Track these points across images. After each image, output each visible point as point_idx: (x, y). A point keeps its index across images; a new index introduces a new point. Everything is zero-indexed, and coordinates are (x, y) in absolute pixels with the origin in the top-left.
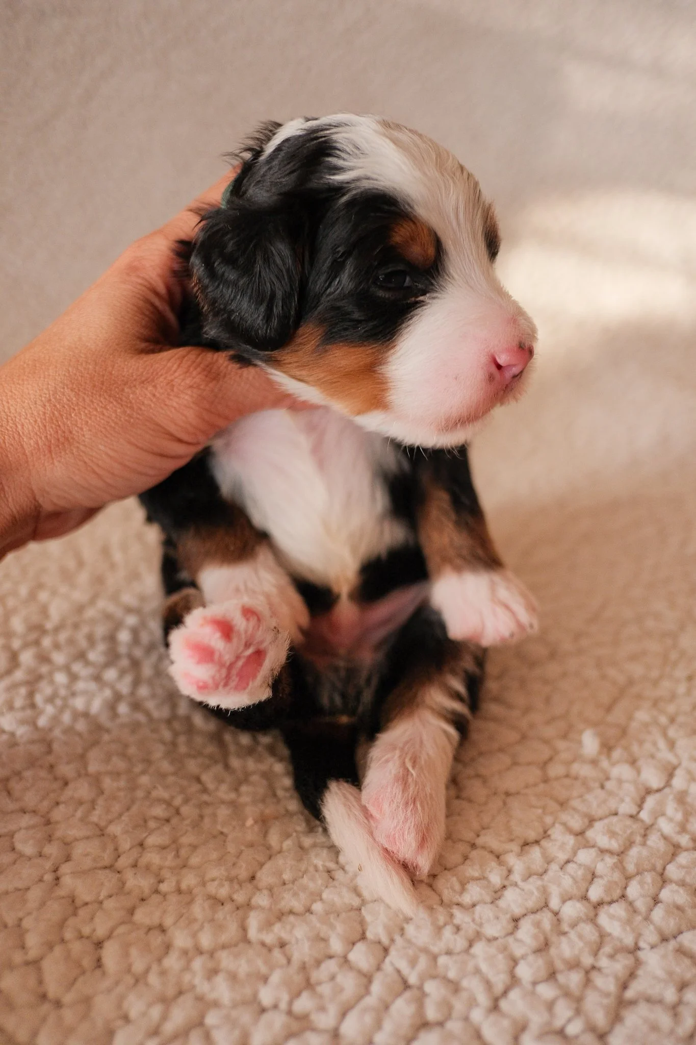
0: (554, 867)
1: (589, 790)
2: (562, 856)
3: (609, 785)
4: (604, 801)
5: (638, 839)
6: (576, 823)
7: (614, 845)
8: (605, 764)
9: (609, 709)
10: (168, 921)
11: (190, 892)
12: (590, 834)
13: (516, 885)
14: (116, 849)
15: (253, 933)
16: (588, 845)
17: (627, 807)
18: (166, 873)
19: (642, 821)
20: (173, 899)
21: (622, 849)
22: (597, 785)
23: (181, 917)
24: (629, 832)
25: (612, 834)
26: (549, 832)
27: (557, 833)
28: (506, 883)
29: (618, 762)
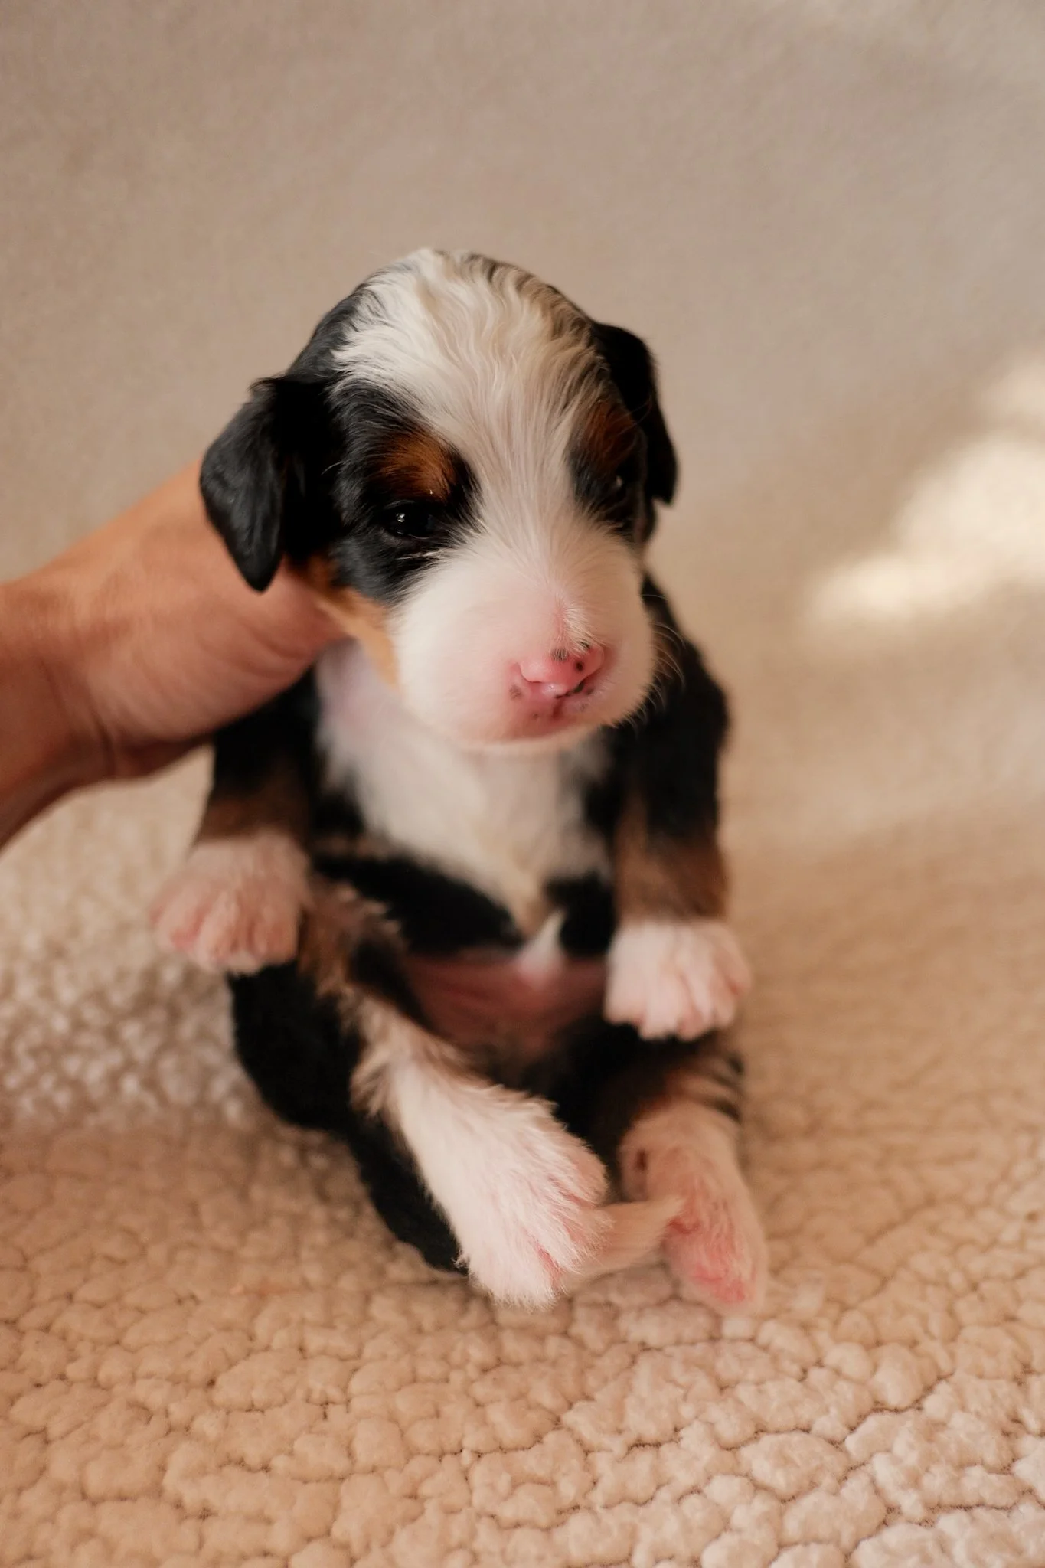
0: (664, 1495)
1: (778, 1374)
2: (684, 1479)
3: (816, 1375)
4: (793, 1404)
5: (827, 1481)
6: (729, 1428)
7: (780, 1481)
8: (822, 1337)
9: (871, 1240)
10: (56, 1429)
11: (107, 1388)
12: (746, 1452)
13: (590, 1509)
14: (32, 1295)
15: (171, 1481)
16: (734, 1471)
17: (828, 1424)
18: (84, 1348)
19: (846, 1453)
20: (79, 1392)
21: (792, 1491)
22: (795, 1369)
23: (79, 1426)
24: (814, 1464)
25: (784, 1460)
26: (682, 1433)
27: (693, 1437)
28: (582, 1503)
29: (848, 1339)
